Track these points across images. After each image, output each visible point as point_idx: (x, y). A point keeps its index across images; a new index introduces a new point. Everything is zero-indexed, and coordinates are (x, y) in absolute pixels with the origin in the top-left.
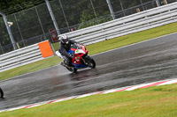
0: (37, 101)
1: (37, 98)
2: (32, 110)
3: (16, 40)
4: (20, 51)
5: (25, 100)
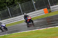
0: (43, 28)
1: (42, 27)
2: (41, 31)
3: (36, 8)
4: (37, 11)
5: (39, 27)
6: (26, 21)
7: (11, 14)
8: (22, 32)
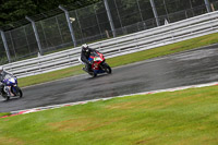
6: (89, 69)
7: (114, 21)
8: (157, 92)
